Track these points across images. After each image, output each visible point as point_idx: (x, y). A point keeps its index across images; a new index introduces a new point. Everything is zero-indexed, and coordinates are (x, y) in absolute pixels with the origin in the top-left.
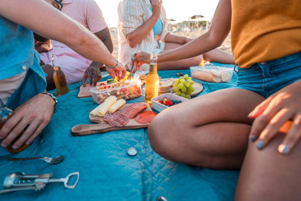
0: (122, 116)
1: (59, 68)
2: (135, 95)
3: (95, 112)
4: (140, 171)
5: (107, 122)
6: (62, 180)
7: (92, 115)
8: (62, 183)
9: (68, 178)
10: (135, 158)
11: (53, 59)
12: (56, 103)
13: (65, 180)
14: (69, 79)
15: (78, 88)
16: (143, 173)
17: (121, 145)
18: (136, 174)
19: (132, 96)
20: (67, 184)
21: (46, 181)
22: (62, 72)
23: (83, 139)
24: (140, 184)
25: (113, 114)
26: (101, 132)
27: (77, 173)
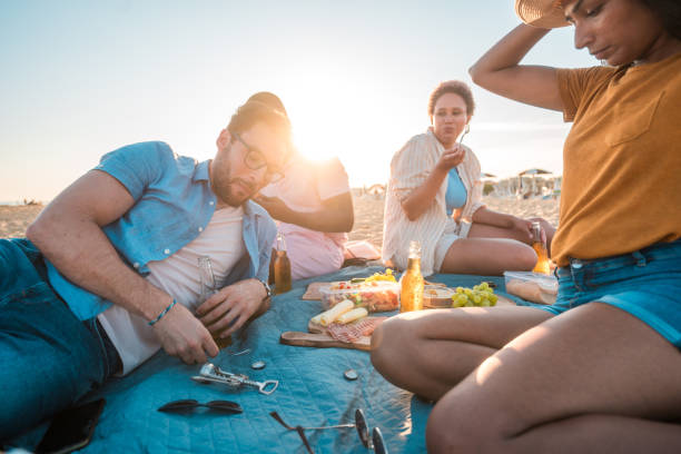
0: (354, 330)
1: (285, 253)
2: (385, 307)
3: (317, 319)
4: (352, 396)
5: (330, 334)
6: (258, 384)
7: (313, 323)
8: (258, 387)
9: (264, 384)
10: (353, 382)
11: (280, 239)
12: (268, 296)
13: (261, 385)
14: (295, 272)
15: (306, 287)
16: (356, 399)
17: (339, 365)
18: (346, 397)
19: (381, 307)
20: (264, 389)
21: (241, 380)
22: (287, 259)
23: (292, 349)
24: (347, 406)
25: (342, 325)
26: (318, 345)
27: (277, 382)
